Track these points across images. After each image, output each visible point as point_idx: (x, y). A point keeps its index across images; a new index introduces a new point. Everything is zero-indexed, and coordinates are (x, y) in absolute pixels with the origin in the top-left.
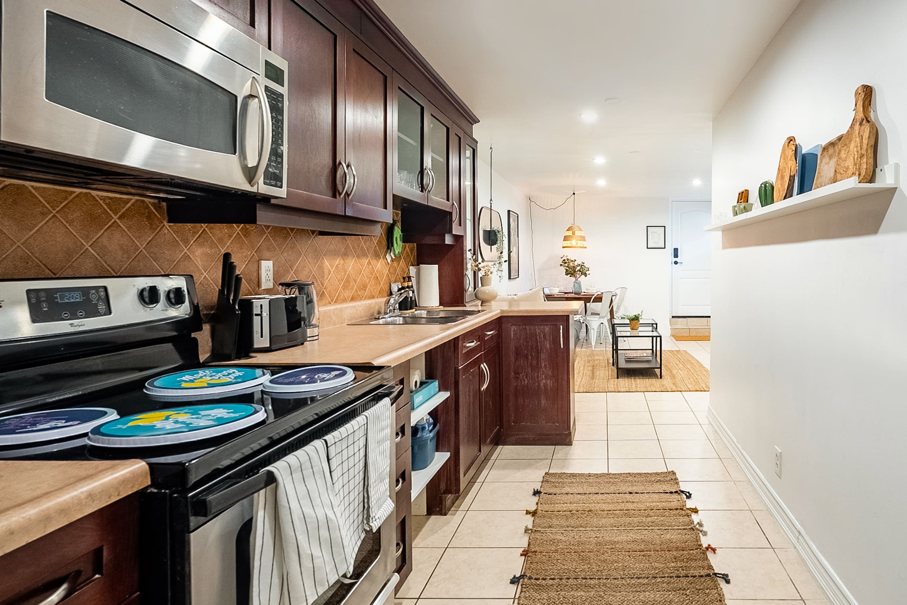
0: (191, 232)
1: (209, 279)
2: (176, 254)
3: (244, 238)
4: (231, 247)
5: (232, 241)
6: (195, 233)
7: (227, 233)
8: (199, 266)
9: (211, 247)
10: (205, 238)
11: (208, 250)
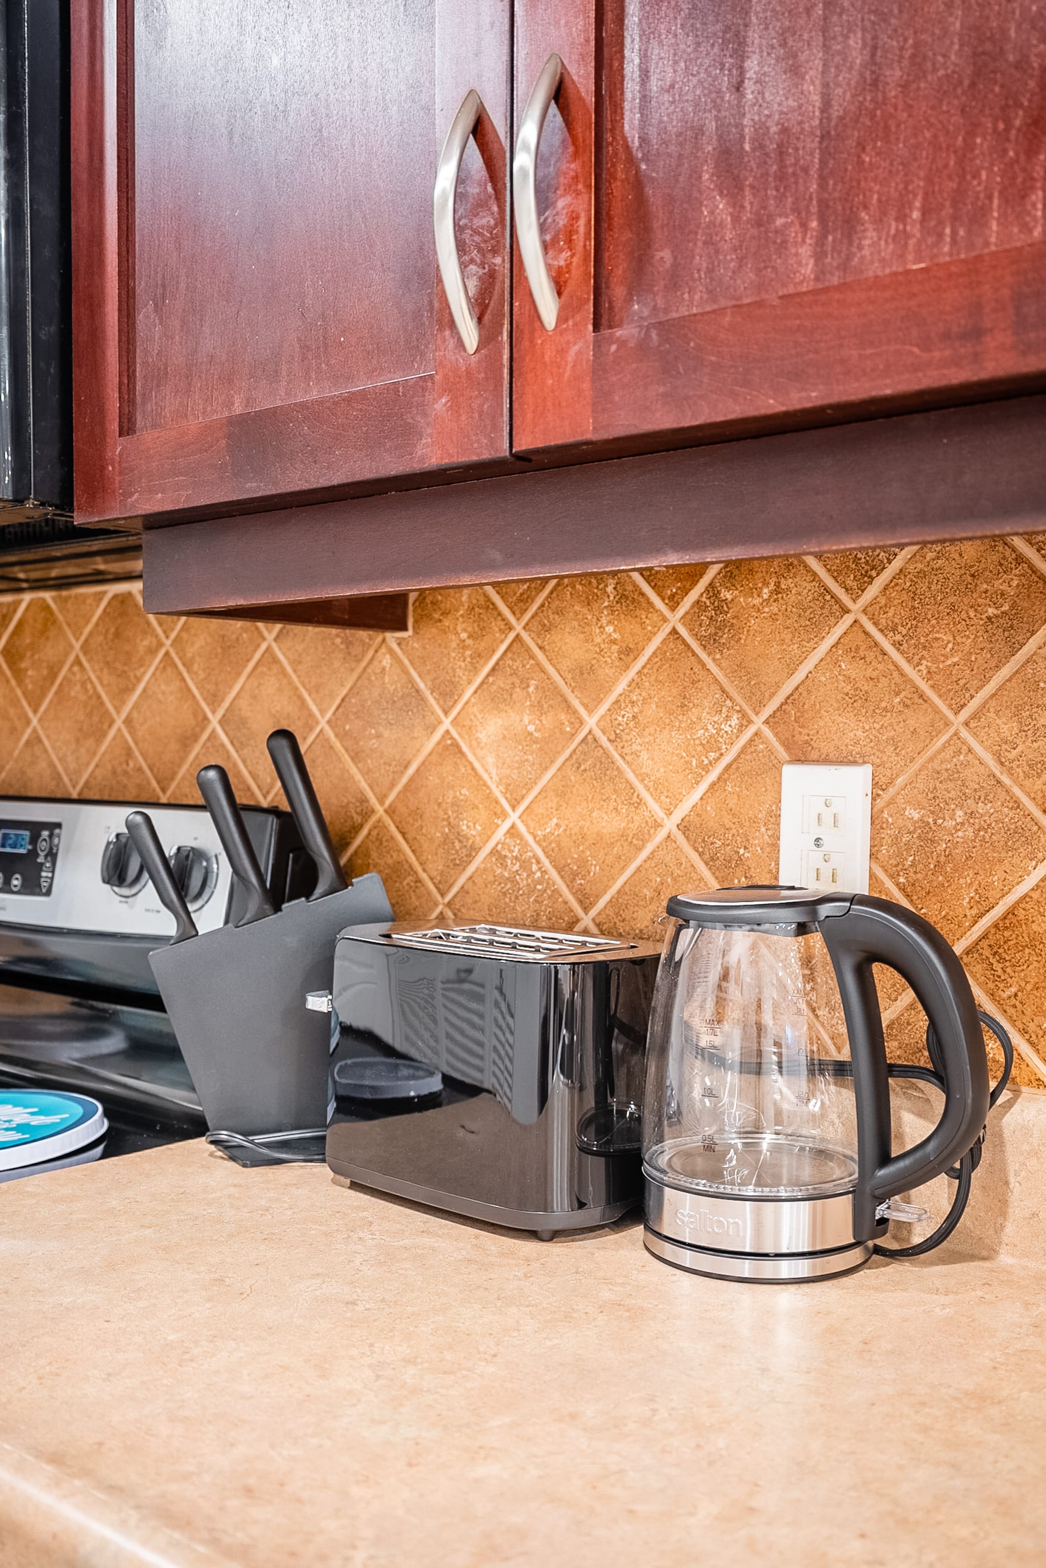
0: (468, 653)
1: (529, 839)
2: (413, 738)
3: (703, 655)
4: (633, 703)
5: (639, 673)
6: (480, 656)
7: (614, 642)
8: (493, 787)
9: (539, 708)
10: (514, 673)
11: (528, 722)
